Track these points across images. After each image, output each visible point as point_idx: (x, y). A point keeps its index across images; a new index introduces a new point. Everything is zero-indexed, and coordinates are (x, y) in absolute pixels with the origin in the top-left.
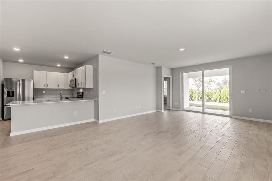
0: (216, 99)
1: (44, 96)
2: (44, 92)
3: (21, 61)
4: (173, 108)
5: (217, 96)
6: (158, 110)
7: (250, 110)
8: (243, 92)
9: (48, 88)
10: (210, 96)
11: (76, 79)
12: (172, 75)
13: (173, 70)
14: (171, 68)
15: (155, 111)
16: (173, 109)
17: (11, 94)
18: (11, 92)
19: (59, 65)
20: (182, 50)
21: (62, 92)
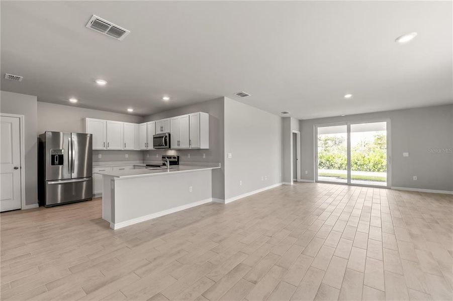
0: (341, 165)
1: (101, 163)
2: (100, 156)
3: (73, 100)
4: (301, 178)
5: (343, 160)
6: (284, 183)
7: (415, 178)
8: (406, 154)
9: (108, 148)
10: (332, 161)
11: (170, 135)
12: (300, 130)
13: (301, 122)
14: (300, 119)
15: (281, 184)
16: (302, 180)
17: (57, 161)
18: (57, 157)
19: (130, 110)
20: (348, 96)
21: (127, 156)
